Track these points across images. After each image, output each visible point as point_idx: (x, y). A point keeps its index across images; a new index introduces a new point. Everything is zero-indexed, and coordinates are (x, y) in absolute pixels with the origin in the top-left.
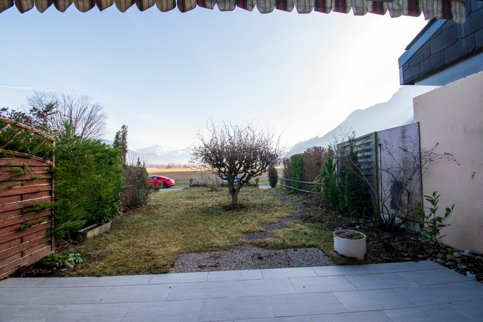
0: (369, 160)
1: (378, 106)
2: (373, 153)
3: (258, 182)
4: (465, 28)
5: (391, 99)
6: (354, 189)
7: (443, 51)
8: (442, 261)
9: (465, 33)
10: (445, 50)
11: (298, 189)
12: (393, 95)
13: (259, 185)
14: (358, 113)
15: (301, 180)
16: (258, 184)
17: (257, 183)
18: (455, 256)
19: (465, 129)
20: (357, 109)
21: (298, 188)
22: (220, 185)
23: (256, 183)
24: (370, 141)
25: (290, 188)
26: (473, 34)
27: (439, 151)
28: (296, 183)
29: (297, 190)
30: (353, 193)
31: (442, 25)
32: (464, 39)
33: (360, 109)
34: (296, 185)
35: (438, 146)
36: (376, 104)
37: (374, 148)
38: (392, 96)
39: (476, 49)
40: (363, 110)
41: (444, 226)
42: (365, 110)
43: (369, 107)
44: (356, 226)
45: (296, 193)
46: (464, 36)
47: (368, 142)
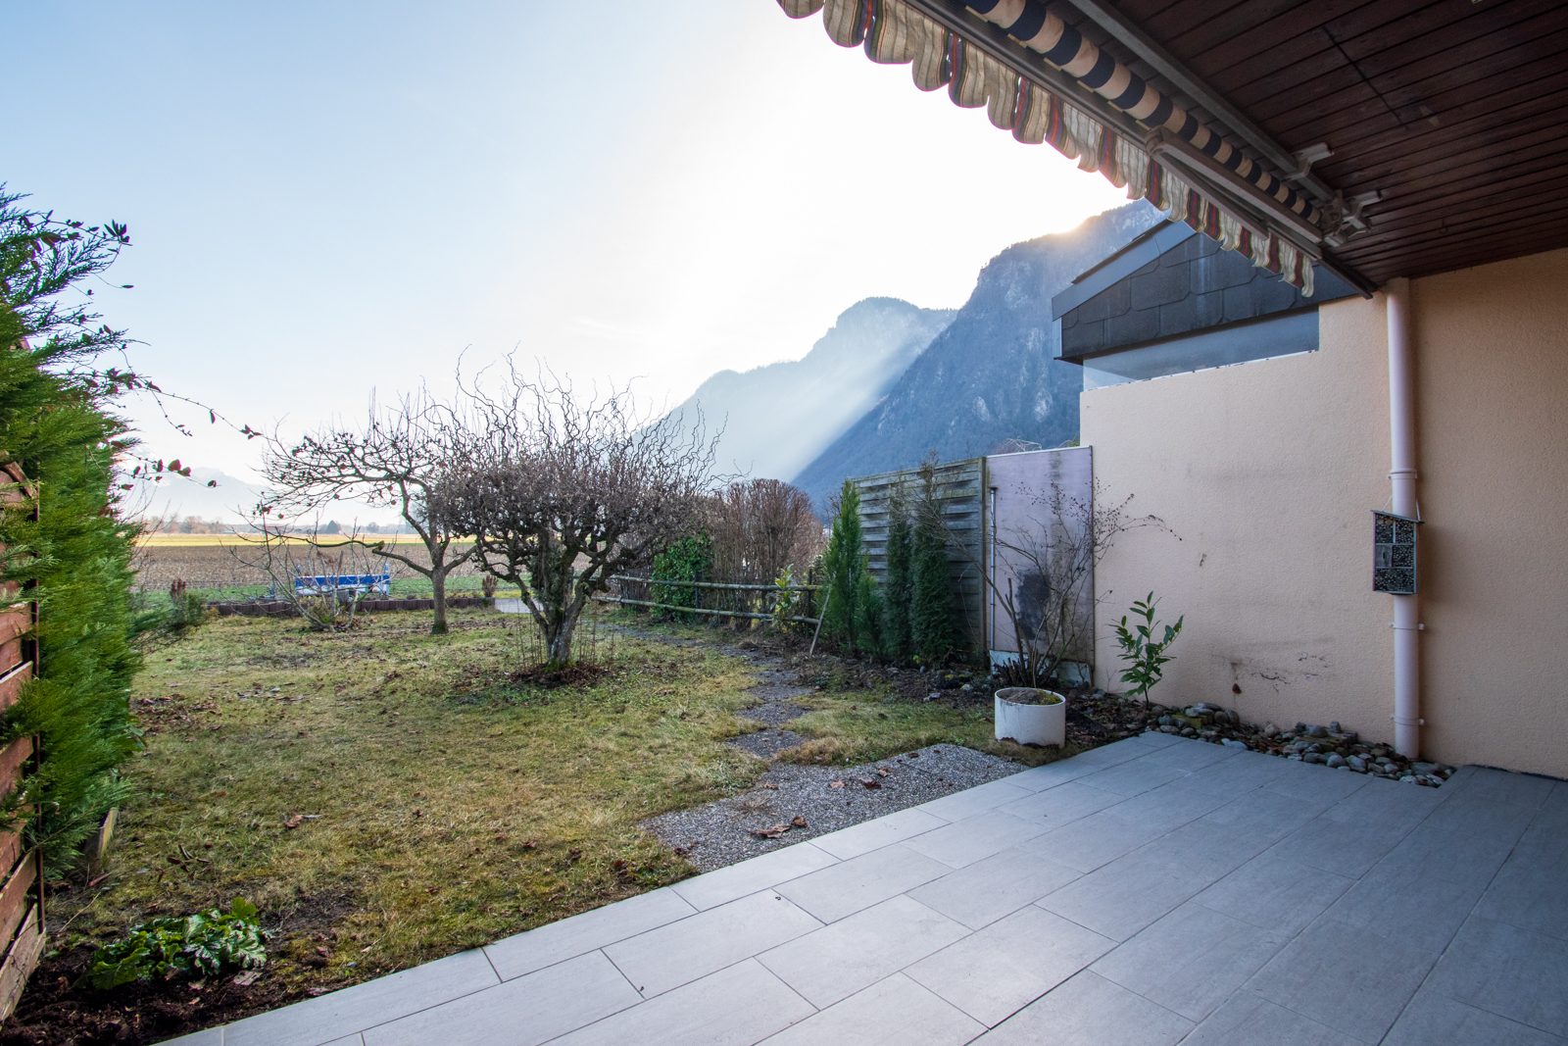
0: (961, 524)
1: (777, 368)
2: (977, 507)
3: (493, 590)
4: (1206, 276)
5: (809, 355)
6: (938, 597)
7: (1157, 309)
8: (1174, 729)
9: (1206, 285)
10: (1162, 308)
11: (680, 608)
12: (814, 346)
13: (497, 601)
14: (726, 379)
15: (698, 579)
16: (494, 596)
17: (488, 594)
18: (1191, 715)
19: (1189, 471)
20: (725, 369)
21: (681, 605)
22: (354, 606)
23: (482, 594)
24: (966, 479)
25: (639, 605)
26: (1221, 292)
27: (1137, 511)
28: (672, 588)
29: (677, 611)
30: (936, 605)
31: (1161, 256)
32: (1203, 296)
33: (732, 369)
34: (674, 593)
35: (1133, 500)
36: (773, 362)
37: (980, 495)
38: (811, 348)
39: (1224, 322)
40: (742, 375)
41: (1166, 660)
42: (746, 374)
43: (755, 368)
44: (960, 686)
45: (672, 619)
46: (1203, 291)
47: (961, 479)
